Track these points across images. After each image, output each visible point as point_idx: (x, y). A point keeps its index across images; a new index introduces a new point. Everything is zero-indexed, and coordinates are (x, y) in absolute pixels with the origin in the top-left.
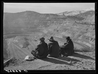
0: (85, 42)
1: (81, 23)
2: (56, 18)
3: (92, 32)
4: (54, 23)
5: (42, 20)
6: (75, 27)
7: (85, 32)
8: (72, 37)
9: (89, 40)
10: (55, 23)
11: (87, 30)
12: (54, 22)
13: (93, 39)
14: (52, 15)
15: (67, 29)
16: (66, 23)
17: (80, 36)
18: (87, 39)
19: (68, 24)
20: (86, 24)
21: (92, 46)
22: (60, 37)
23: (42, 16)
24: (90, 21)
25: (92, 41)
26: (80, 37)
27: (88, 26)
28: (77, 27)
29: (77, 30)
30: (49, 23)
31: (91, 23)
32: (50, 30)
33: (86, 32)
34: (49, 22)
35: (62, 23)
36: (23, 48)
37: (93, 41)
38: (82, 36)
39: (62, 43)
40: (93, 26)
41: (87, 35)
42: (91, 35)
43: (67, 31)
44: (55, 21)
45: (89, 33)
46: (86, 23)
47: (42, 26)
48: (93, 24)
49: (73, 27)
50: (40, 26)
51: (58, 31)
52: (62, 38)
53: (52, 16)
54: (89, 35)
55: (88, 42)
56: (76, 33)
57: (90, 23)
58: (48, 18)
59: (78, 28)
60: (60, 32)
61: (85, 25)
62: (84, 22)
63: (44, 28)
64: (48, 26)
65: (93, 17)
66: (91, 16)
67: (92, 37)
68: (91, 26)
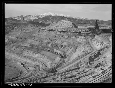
0: (56, 50)
1: (47, 29)
2: (16, 24)
3: (60, 39)
6: (41, 33)
8: (40, 44)
9: (59, 47)
10: (15, 29)
11: (55, 37)
12: (13, 28)
13: (63, 46)
14: (10, 20)
15: (33, 36)
16: (29, 29)
18: (56, 46)
19: (31, 30)
20: (53, 31)
21: (64, 53)
22: (25, 45)
24: (56, 27)
26: (49, 44)
27: (56, 33)
28: (44, 34)
29: (45, 37)
30: (7, 29)
31: (58, 30)
32: (10, 37)
33: (55, 40)
34: (8, 27)
35: (24, 29)
37: (63, 49)
38: (51, 43)
39: (30, 52)
40: (60, 32)
41: (56, 42)
42: (61, 42)
43: (33, 38)
44: (15, 27)
45: (58, 40)
46: (52, 29)
49: (39, 34)
51: (21, 38)
52: (28, 46)
54: (59, 42)
55: (58, 49)
56: (44, 41)
57: (56, 30)
59: (45, 35)
60: (25, 39)
61: (52, 31)
62: (50, 28)
64: (8, 33)
65: (58, 23)
66: (57, 23)
67: (62, 44)
68: (58, 33)
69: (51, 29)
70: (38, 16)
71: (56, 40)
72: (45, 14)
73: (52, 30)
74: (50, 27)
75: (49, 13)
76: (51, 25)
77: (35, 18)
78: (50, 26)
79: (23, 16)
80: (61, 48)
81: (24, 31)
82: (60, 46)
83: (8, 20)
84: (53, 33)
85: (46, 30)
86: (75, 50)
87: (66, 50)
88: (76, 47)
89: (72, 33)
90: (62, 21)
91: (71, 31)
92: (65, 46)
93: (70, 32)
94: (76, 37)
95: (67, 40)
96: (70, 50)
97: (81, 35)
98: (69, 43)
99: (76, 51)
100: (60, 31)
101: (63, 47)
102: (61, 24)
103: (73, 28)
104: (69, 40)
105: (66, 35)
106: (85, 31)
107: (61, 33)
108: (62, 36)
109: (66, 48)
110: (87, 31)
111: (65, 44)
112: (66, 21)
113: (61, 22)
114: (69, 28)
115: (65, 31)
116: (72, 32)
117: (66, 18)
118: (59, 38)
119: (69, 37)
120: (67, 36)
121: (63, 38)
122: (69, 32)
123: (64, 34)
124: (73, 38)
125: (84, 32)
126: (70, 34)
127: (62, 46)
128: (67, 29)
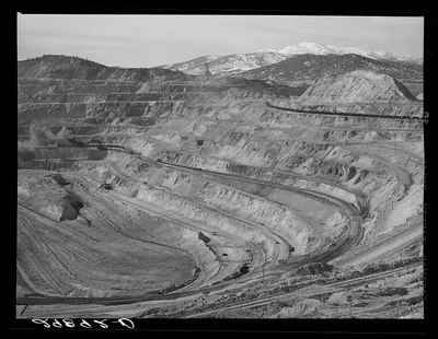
0: (328, 187)
1: (294, 106)
2: (181, 89)
3: (347, 143)
4: (175, 107)
5: (119, 94)
6: (273, 123)
7: (322, 145)
8: (268, 165)
9: (341, 175)
10: (178, 109)
11: (327, 135)
12: (172, 105)
13: (358, 171)
14: (161, 75)
15: (242, 135)
16: (227, 107)
17: (300, 160)
18: (330, 171)
19: (236, 111)
20: (317, 112)
21: (361, 200)
22: (213, 169)
23: (120, 80)
24: (329, 100)
25: (354, 180)
26: (304, 164)
27: (328, 120)
28: (281, 126)
29: (286, 137)
30: (150, 107)
31: (339, 110)
32: (159, 137)
33: (326, 146)
34: (152, 103)
35: (210, 109)
36: (62, 219)
37: (357, 182)
38: (311, 160)
39: (230, 193)
40: (346, 119)
41: (330, 157)
42: (349, 158)
43: (242, 142)
44: (178, 102)
45: (335, 149)
46: (316, 107)
47: (121, 120)
48: (344, 111)
49: (264, 124)
50: (114, 123)
51: (200, 143)
52: (225, 171)
53: (164, 77)
54: (340, 158)
55: (338, 184)
56: (283, 150)
57: (331, 110)
58: (144, 88)
59: (286, 131)
60: (212, 146)
61: (314, 116)
62: (306, 104)
63: (131, 131)
64: (151, 122)
65: (339, 83)
66: (333, 82)
67: (353, 164)
68: (339, 121)
69: (312, 105)
70: (260, 59)
71: (330, 148)
72: (288, 51)
73: (313, 111)
74: (307, 100)
75: (302, 45)
76: (309, 90)
77: (251, 66)
78: (305, 95)
79: (204, 59)
80: (350, 178)
81: (210, 115)
82: (346, 173)
83: (152, 77)
84: (317, 120)
85: (292, 110)
86: (407, 189)
87: (370, 187)
88: (411, 176)
89: (391, 121)
90: (355, 73)
91: (392, 114)
92: (366, 173)
93: (386, 117)
94: (409, 135)
95: (372, 150)
96: (387, 189)
98: (383, 158)
99: (410, 193)
100: (346, 115)
101: (356, 177)
102: (348, 86)
103: (397, 102)
104: (383, 147)
105: (371, 129)
107: (351, 120)
108: (354, 133)
109: (368, 179)
111: (365, 162)
113: (351, 79)
114: (381, 101)
115: (367, 112)
116: (395, 117)
117: (370, 64)
118: (342, 140)
119: (383, 135)
120: (374, 133)
121: (356, 139)
122: (382, 117)
123: (363, 125)
124: (399, 139)
126: (384, 123)
127: (353, 171)
128: (374, 106)
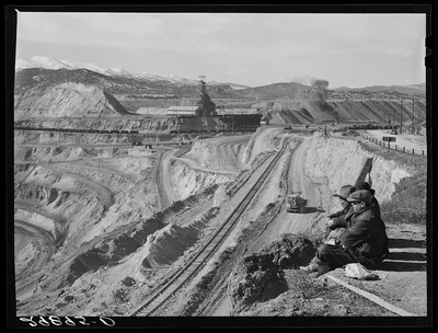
0: (26, 213)
3: (50, 162)
7: (22, 166)
9: (42, 198)
11: (29, 154)
13: (60, 192)
18: (31, 194)
20: (21, 128)
21: (59, 225)
24: (36, 114)
25: (54, 203)
27: (32, 136)
31: (45, 125)
33: (27, 167)
37: (58, 205)
40: (52, 135)
41: (31, 178)
42: (52, 178)
45: (37, 169)
46: (21, 122)
48: (51, 127)
54: (41, 179)
55: (39, 210)
57: (37, 125)
61: (16, 132)
65: (47, 96)
66: (40, 95)
67: (55, 185)
68: (44, 138)
69: (17, 120)
71: (31, 168)
72: (19, 65)
73: (17, 126)
80: (51, 201)
82: (47, 195)
84: (19, 137)
86: (106, 209)
87: (71, 210)
88: (112, 196)
89: (101, 137)
90: (65, 85)
91: (100, 129)
92: (67, 194)
93: (93, 132)
94: (115, 150)
95: (76, 168)
96: (89, 209)
97: (140, 144)
98: (87, 177)
99: (108, 213)
100: (51, 131)
101: (57, 200)
102: (58, 99)
103: (108, 116)
104: (87, 164)
105: (76, 146)
106: (155, 124)
107: (57, 137)
108: (59, 150)
109: (69, 201)
110: (165, 127)
111: (67, 183)
112: (80, 87)
113: (60, 92)
114: (91, 115)
115: (75, 127)
116: (103, 132)
117: (103, 79)
118: (46, 159)
119: (88, 152)
120: (80, 150)
121: (60, 157)
122: (89, 131)
123: (69, 141)
124: (105, 155)
125: (153, 131)
126: (91, 138)
127: (54, 193)
128: (82, 121)
